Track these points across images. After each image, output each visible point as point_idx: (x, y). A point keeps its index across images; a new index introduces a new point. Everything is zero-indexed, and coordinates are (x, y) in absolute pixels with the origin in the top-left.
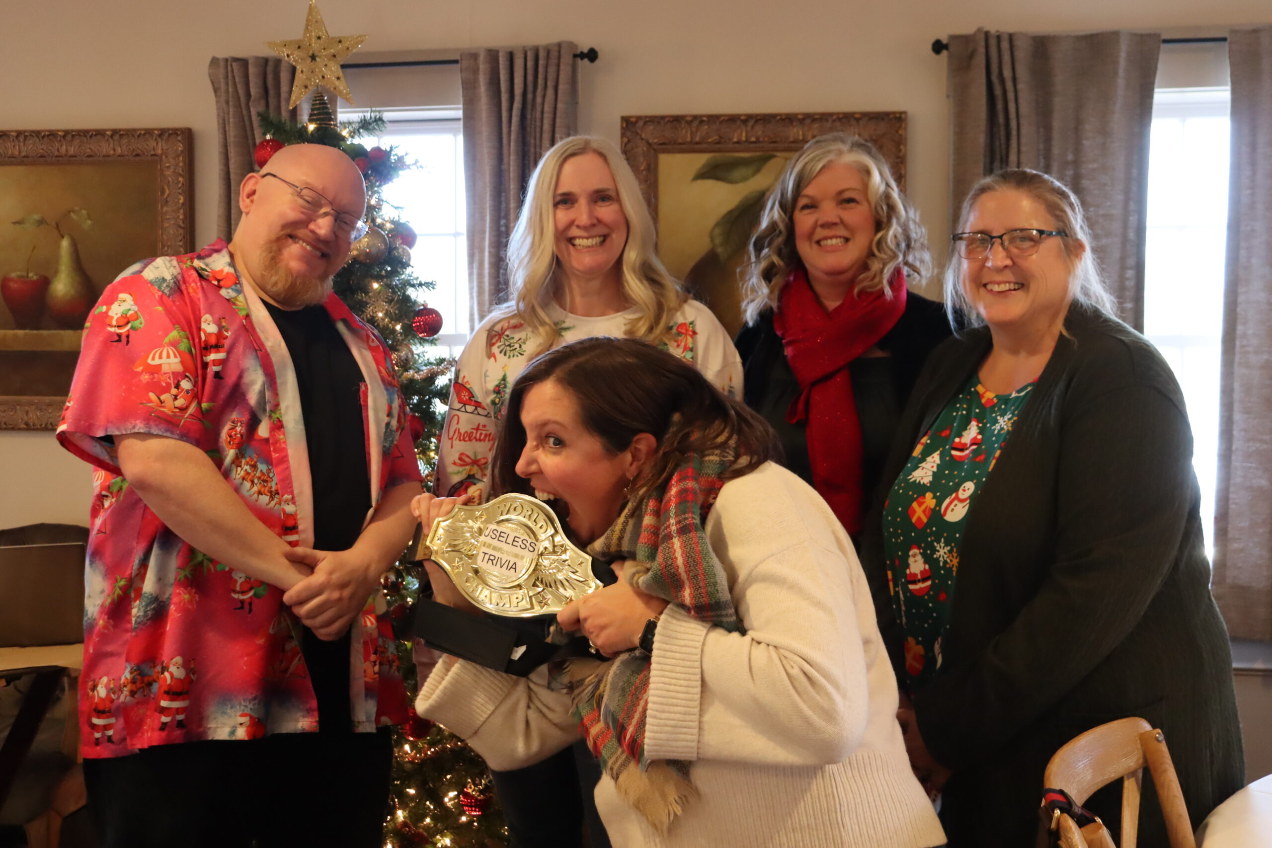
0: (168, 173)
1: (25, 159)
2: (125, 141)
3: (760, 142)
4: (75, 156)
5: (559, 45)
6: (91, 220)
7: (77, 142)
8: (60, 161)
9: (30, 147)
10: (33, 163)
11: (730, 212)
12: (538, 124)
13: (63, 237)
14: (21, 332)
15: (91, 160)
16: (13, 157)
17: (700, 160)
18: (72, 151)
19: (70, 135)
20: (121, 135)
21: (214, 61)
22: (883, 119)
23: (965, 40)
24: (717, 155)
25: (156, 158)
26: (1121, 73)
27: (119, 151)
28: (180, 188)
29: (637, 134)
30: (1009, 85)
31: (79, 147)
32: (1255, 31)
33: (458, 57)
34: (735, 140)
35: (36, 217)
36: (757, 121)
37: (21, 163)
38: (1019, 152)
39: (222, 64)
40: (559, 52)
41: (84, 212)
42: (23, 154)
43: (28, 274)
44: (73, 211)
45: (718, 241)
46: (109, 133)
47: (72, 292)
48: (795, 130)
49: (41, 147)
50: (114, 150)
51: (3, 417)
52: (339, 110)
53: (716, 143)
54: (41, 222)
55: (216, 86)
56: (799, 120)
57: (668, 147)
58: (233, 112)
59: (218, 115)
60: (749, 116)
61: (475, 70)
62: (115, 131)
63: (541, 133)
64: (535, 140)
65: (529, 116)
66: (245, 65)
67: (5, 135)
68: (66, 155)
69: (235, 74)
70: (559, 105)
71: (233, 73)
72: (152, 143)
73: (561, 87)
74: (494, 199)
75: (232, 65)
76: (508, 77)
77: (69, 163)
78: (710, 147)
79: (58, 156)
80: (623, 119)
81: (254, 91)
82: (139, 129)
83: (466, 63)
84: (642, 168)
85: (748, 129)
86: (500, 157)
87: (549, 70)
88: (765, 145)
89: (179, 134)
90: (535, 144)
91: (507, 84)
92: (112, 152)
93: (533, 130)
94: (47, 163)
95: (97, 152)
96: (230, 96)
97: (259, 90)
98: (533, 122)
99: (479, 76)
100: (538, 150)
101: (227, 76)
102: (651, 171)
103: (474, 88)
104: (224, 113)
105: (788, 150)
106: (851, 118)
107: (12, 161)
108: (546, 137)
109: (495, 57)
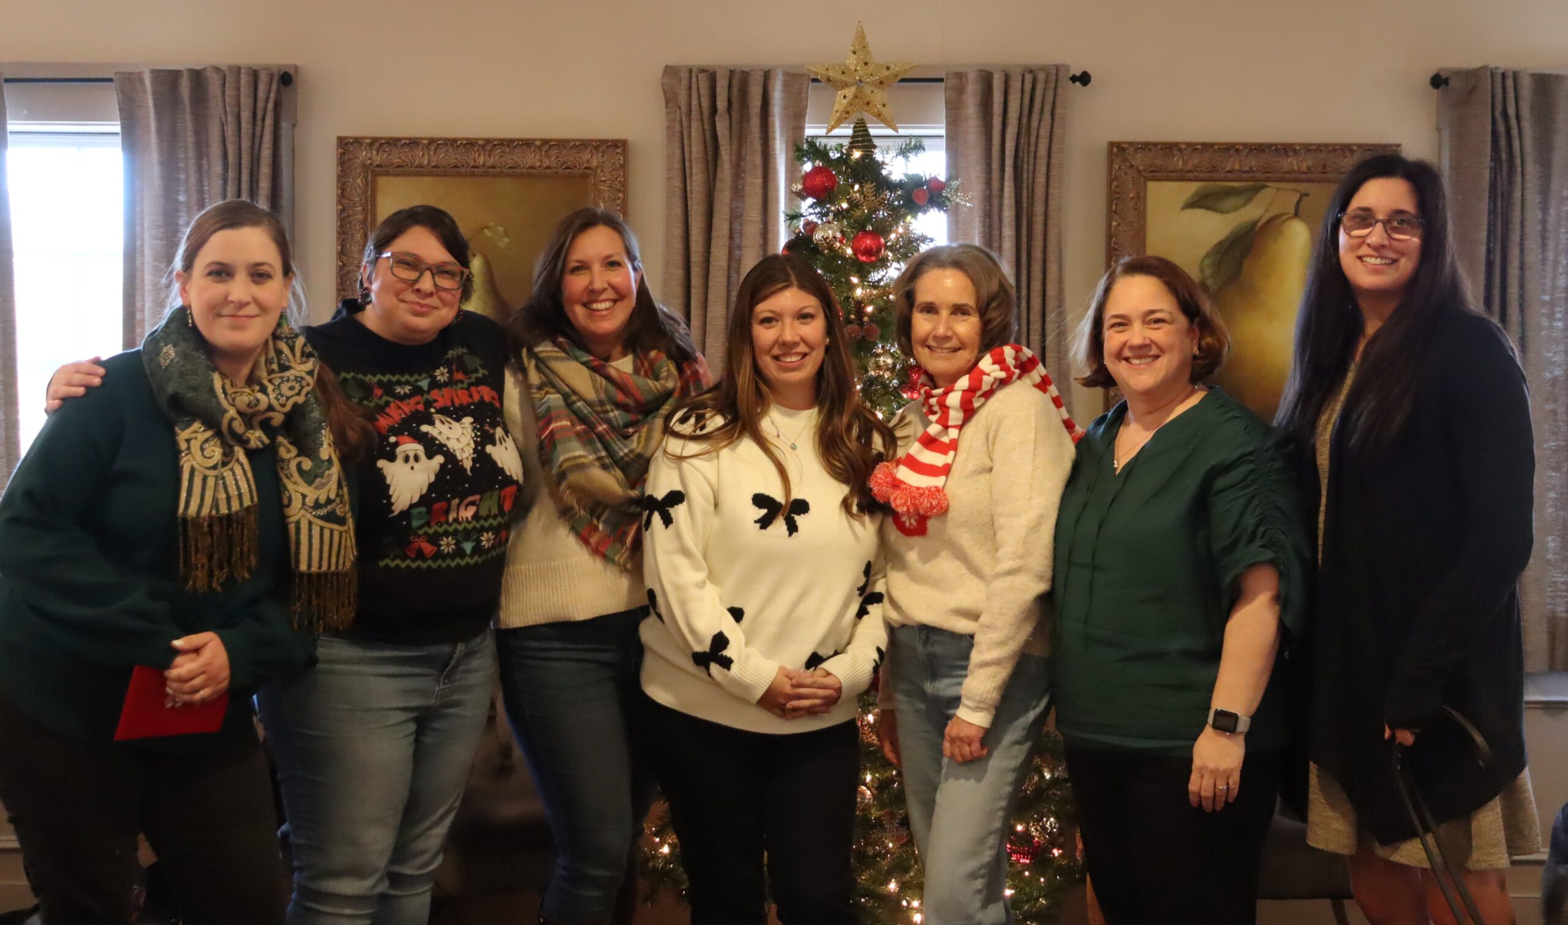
0: (603, 187)
1: (435, 170)
2: (554, 152)
3: (1253, 171)
4: (494, 167)
5: (1057, 68)
6: (509, 237)
7: (498, 151)
9: (441, 157)
10: (445, 175)
11: (1221, 243)
12: (1032, 149)
15: (513, 173)
16: (419, 166)
17: (1191, 188)
18: (491, 161)
19: (490, 145)
20: (551, 146)
21: (670, 71)
23: (1471, 75)
24: (1208, 184)
25: (588, 171)
27: (547, 163)
28: (618, 205)
29: (1126, 160)
30: (1513, 122)
31: (501, 157)
33: (943, 76)
34: (1228, 169)
36: (1251, 150)
37: (430, 174)
38: (1523, 189)
39: (684, 75)
40: (1057, 75)
41: (501, 229)
42: (433, 164)
44: (487, 228)
45: (1208, 272)
46: (537, 143)
48: (1290, 159)
49: (452, 157)
50: (541, 161)
52: (807, 125)
53: (1208, 172)
55: (668, 95)
56: (1295, 151)
57: (1158, 174)
58: (695, 125)
59: (669, 128)
60: (1245, 145)
61: (960, 90)
62: (545, 142)
63: (1035, 158)
64: (1028, 165)
65: (1023, 140)
66: (713, 78)
67: (413, 143)
68: (483, 166)
69: (700, 86)
70: (1056, 130)
71: (698, 84)
72: (586, 156)
73: (1058, 111)
74: (984, 226)
75: (697, 77)
76: (1002, 100)
77: (485, 174)
78: (1201, 175)
79: (473, 167)
80: (1112, 145)
81: (721, 104)
82: (573, 140)
83: (951, 82)
84: (1131, 195)
85: (1243, 158)
86: (988, 183)
87: (1047, 94)
88: (1258, 175)
89: (619, 146)
90: (1028, 169)
91: (1002, 106)
92: (538, 164)
93: (1026, 154)
94: (459, 175)
95: (521, 163)
96: (693, 109)
97: (726, 104)
98: (1026, 147)
99: (964, 96)
100: (1031, 175)
101: (690, 88)
102: (1141, 199)
103: (958, 108)
104: (682, 126)
105: (1281, 180)
106: (1344, 149)
107: (418, 171)
108: (1042, 162)
109: (987, 80)
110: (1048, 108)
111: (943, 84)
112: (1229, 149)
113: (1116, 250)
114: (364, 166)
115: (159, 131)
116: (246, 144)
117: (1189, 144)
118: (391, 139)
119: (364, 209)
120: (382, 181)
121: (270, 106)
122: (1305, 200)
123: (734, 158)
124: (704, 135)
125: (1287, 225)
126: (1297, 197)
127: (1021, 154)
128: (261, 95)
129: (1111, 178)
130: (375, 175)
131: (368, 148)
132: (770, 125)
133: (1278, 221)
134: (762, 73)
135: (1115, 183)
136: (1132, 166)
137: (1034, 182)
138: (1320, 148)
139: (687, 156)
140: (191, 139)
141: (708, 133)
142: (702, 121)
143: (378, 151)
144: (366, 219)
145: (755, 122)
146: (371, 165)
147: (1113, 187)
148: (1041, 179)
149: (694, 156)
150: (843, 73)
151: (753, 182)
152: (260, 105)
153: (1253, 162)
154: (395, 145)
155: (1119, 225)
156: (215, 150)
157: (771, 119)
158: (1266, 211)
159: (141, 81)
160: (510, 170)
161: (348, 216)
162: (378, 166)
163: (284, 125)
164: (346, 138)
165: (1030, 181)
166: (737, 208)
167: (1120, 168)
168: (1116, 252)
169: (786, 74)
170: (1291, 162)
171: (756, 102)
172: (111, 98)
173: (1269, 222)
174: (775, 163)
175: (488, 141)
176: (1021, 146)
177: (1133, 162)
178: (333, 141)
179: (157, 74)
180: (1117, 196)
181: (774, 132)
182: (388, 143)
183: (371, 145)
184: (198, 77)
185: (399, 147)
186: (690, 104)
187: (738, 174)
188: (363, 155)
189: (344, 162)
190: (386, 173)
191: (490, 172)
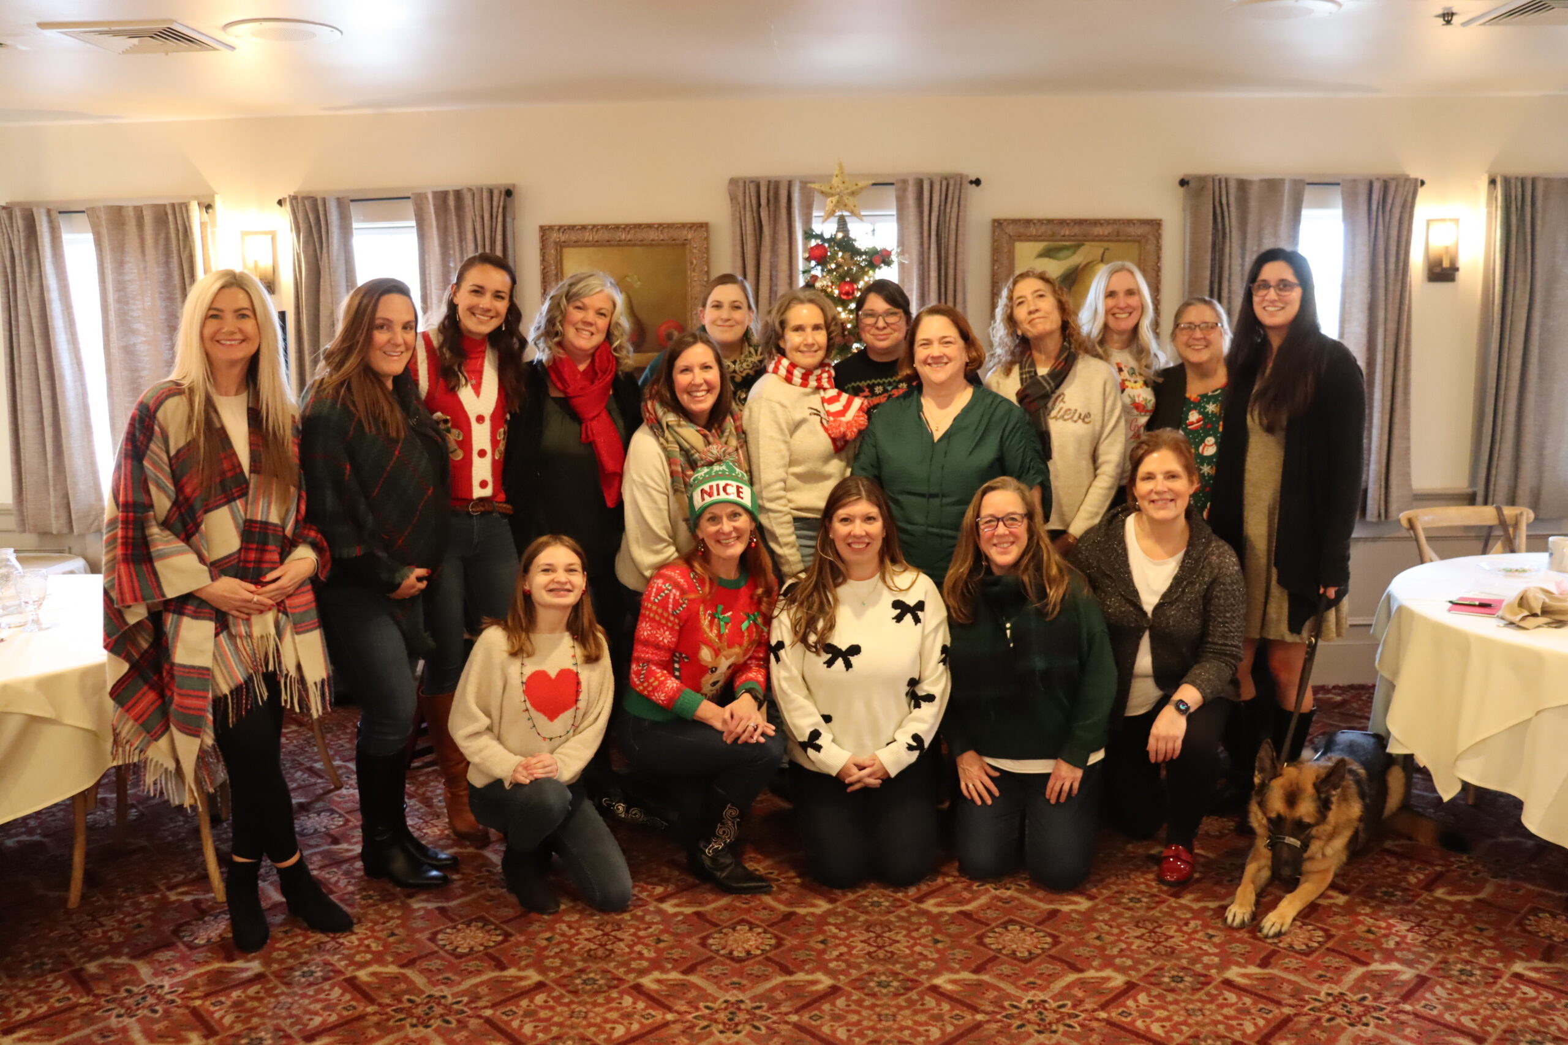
0: (695, 251)
1: (596, 243)
2: (665, 231)
3: (1076, 236)
4: (631, 241)
5: (961, 176)
6: (640, 282)
7: (633, 232)
8: (620, 244)
9: (601, 235)
10: (602, 246)
12: (947, 224)
15: (642, 243)
16: (587, 241)
17: (1040, 246)
18: (629, 237)
19: (628, 228)
20: (664, 227)
21: (733, 182)
22: (1149, 223)
23: (1202, 180)
24: (1051, 243)
25: (686, 242)
26: (1285, 202)
27: (662, 237)
29: (1003, 229)
30: (1225, 208)
31: (634, 235)
32: (1354, 181)
33: (893, 181)
34: (1062, 234)
36: (1075, 223)
37: (594, 246)
38: (1231, 247)
39: (741, 184)
40: (961, 180)
41: (635, 277)
42: (595, 240)
46: (655, 226)
48: (1098, 228)
49: (605, 235)
50: (658, 237)
53: (1050, 236)
55: (732, 196)
56: (1101, 223)
57: (1021, 238)
58: (748, 214)
59: (733, 215)
60: (1072, 220)
61: (904, 190)
62: (660, 225)
63: (949, 230)
64: (945, 235)
65: (941, 221)
66: (758, 185)
67: (584, 228)
68: (625, 240)
69: (751, 190)
70: (961, 213)
71: (749, 189)
72: (685, 232)
73: (962, 203)
74: (919, 269)
75: (749, 184)
76: (929, 196)
77: (627, 245)
78: (1046, 238)
79: (619, 240)
80: (994, 221)
81: (763, 201)
82: (677, 224)
83: (899, 185)
84: (1006, 251)
85: (1070, 228)
86: (922, 244)
87: (955, 191)
88: (1080, 238)
89: (704, 226)
90: (945, 237)
91: (929, 200)
92: (657, 239)
93: (943, 229)
94: (611, 246)
95: (646, 237)
96: (747, 204)
97: (766, 201)
98: (943, 225)
99: (906, 194)
100: (946, 240)
101: (745, 191)
102: (1011, 252)
103: (903, 201)
104: (740, 214)
105: (1093, 241)
106: (1130, 222)
107: (587, 244)
108: (953, 232)
109: (920, 183)
110: (956, 200)
111: (893, 187)
112: (1062, 222)
114: (556, 243)
115: (438, 227)
116: (487, 233)
117: (1039, 220)
118: (571, 226)
119: (556, 268)
120: (566, 251)
121: (501, 210)
122: (1107, 253)
123: (772, 233)
124: (754, 220)
126: (1102, 250)
127: (940, 229)
128: (495, 204)
129: (994, 241)
130: (562, 247)
131: (558, 232)
132: (792, 213)
133: (1092, 264)
134: (787, 182)
135: (996, 244)
137: (948, 245)
138: (1115, 222)
139: (744, 232)
140: (455, 230)
141: (756, 218)
142: (752, 211)
143: (563, 233)
144: (557, 273)
145: (783, 212)
146: (559, 241)
147: (995, 246)
148: (952, 243)
149: (748, 232)
150: (831, 188)
151: (783, 247)
152: (495, 210)
153: (1076, 230)
154: (573, 229)
155: (998, 269)
156: (470, 236)
157: (793, 209)
158: (1084, 259)
159: (427, 198)
161: (547, 272)
162: (563, 242)
163: (509, 220)
164: (545, 226)
165: (946, 244)
166: (774, 262)
167: (999, 234)
169: (801, 182)
170: (1098, 230)
171: (784, 200)
172: (409, 207)
173: (1086, 265)
174: (796, 240)
175: (627, 225)
176: (941, 225)
177: (1007, 232)
178: (537, 229)
179: (436, 194)
180: (997, 251)
181: (795, 217)
182: (569, 228)
183: (559, 230)
184: (458, 194)
185: (575, 230)
186: (745, 201)
187: (774, 242)
188: (555, 236)
189: (543, 240)
190: (568, 246)
191: (628, 244)
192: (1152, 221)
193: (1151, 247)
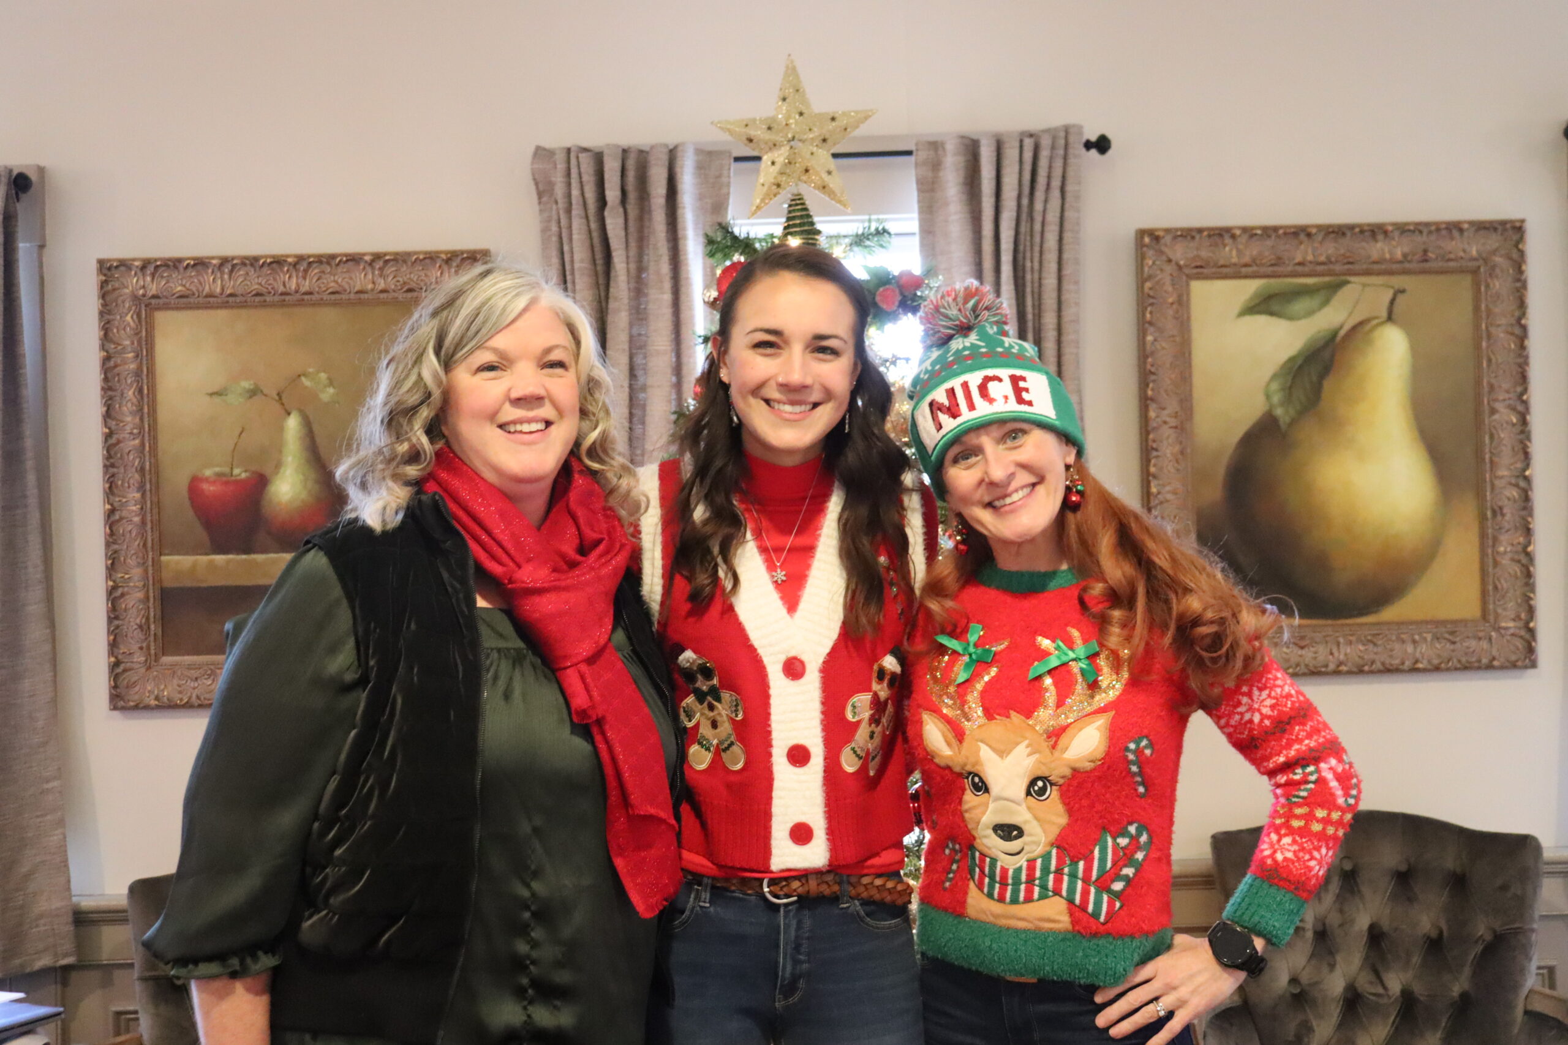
1: (231, 299)
2: (390, 270)
3: (1331, 262)
4: (311, 293)
5: (1067, 130)
6: (334, 387)
7: (315, 271)
8: (285, 301)
9: (239, 282)
10: (243, 305)
11: (1292, 359)
12: (1037, 239)
13: (289, 414)
14: (220, 559)
15: (337, 299)
16: (210, 295)
17: (1250, 288)
18: (306, 286)
19: (303, 263)
20: (387, 262)
21: (541, 154)
22: (1495, 229)
24: (1272, 281)
27: (381, 284)
29: (1162, 253)
31: (319, 279)
33: (911, 147)
34: (1297, 261)
35: (246, 384)
36: (1327, 234)
37: (225, 305)
39: (560, 158)
40: (1066, 138)
41: (323, 376)
42: (229, 292)
43: (232, 468)
44: (306, 375)
45: (1276, 399)
46: (368, 258)
47: (304, 495)
48: (1379, 245)
49: (254, 282)
50: (374, 283)
51: (194, 688)
53: (1272, 265)
54: (253, 393)
55: (541, 187)
56: (1386, 233)
57: (1205, 271)
58: (577, 224)
59: (545, 230)
60: (1319, 227)
61: (936, 166)
62: (377, 256)
63: (1041, 253)
64: (1032, 262)
65: (1023, 228)
66: (598, 159)
67: (200, 263)
68: (297, 292)
69: (582, 170)
70: (1067, 214)
71: (579, 168)
73: (1070, 188)
75: (578, 158)
76: (993, 174)
77: (300, 303)
78: (1263, 270)
79: (282, 294)
80: (1141, 233)
81: (612, 194)
82: (416, 253)
83: (922, 155)
84: (1170, 300)
85: (1316, 245)
87: (1053, 165)
88: (1338, 268)
90: (1032, 268)
91: (993, 183)
92: (370, 286)
93: (1028, 248)
94: (264, 305)
95: (347, 287)
96: (574, 202)
97: (618, 193)
98: (1028, 238)
99: (941, 174)
100: (1036, 276)
101: (568, 174)
102: (1183, 302)
103: (933, 190)
104: (560, 227)
105: (1368, 273)
106: (1454, 228)
107: (209, 302)
108: (1051, 258)
109: (971, 149)
110: (1056, 183)
111: (911, 159)
112: (1300, 233)
113: (1153, 373)
114: (135, 298)
117: (1245, 230)
118: (169, 260)
119: (137, 356)
120: (161, 317)
122: (1401, 298)
123: (633, 266)
124: (591, 238)
125: (1377, 333)
126: (1389, 294)
127: (1021, 248)
129: (1141, 279)
130: (150, 309)
131: (140, 274)
132: (680, 220)
133: (1367, 327)
134: (666, 150)
135: (1148, 285)
136: (1170, 261)
137: (1040, 285)
138: (1419, 228)
139: (568, 267)
141: (595, 234)
142: (587, 217)
143: (153, 275)
144: (140, 368)
145: (657, 217)
146: (144, 295)
147: (1146, 290)
148: (1050, 281)
149: (577, 265)
150: (769, 128)
151: (659, 298)
153: (1330, 249)
154: (176, 267)
155: (1155, 340)
157: (680, 212)
158: (1350, 314)
160: (333, 297)
161: (116, 366)
162: (154, 297)
164: (109, 260)
165: (1036, 285)
166: (640, 335)
167: (1154, 263)
168: (1153, 377)
169: (699, 151)
170: (1378, 249)
171: (658, 191)
173: (1354, 328)
174: (688, 272)
175: (300, 258)
176: (1022, 237)
177: (1171, 257)
178: (93, 266)
180: (1151, 301)
181: (685, 229)
182: (167, 266)
183: (143, 268)
185: (181, 269)
186: (569, 195)
187: (639, 290)
188: (133, 283)
189: (106, 292)
190: (167, 307)
191: (304, 300)
192: (1503, 223)
193: (1500, 285)
